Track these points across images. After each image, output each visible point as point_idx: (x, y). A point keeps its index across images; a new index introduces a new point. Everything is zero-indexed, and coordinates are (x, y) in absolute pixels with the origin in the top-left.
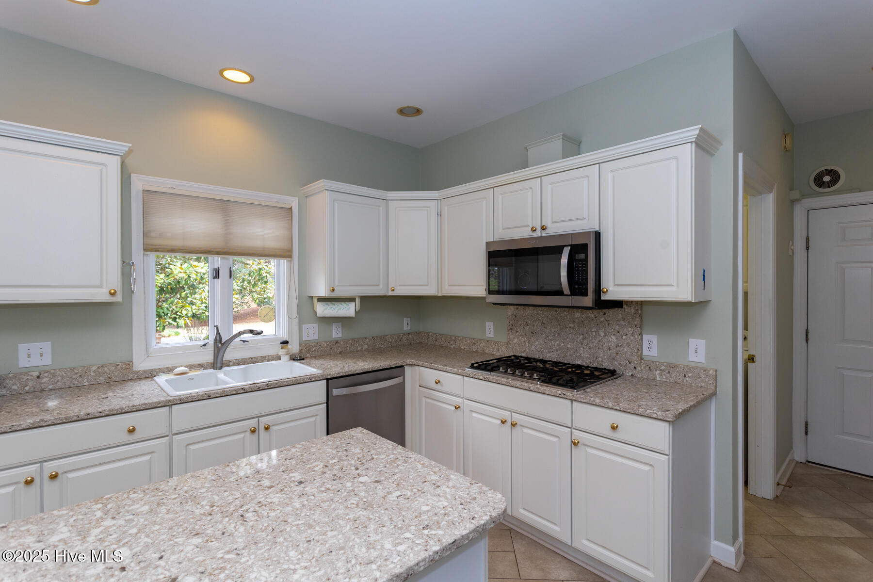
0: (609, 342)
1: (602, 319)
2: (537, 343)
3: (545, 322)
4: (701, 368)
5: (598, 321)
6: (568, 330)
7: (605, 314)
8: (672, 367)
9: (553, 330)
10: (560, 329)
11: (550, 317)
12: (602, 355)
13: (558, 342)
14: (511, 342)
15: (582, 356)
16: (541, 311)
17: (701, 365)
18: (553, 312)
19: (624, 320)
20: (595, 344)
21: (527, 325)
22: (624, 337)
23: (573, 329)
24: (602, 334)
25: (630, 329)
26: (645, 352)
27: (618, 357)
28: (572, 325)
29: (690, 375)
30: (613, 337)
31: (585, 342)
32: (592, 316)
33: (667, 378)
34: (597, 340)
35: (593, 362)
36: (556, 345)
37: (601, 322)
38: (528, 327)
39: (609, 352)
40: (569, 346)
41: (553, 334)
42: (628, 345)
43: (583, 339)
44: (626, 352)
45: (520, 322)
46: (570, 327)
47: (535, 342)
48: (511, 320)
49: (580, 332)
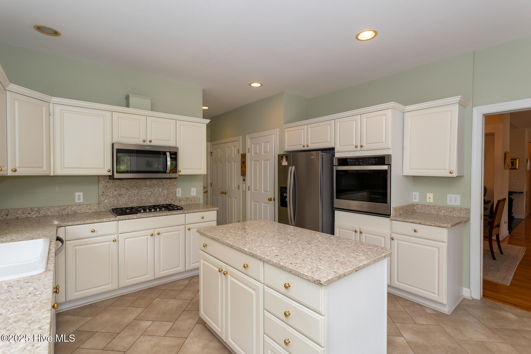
0: (164, 193)
1: (161, 184)
2: (123, 200)
3: (129, 188)
4: (196, 197)
5: (159, 185)
6: (143, 191)
7: (162, 181)
8: (187, 198)
9: (134, 192)
10: (138, 191)
11: (132, 185)
12: (160, 199)
13: (136, 197)
14: (102, 202)
15: (151, 201)
16: (126, 182)
17: (195, 196)
18: (134, 182)
19: (170, 183)
20: (157, 195)
21: (116, 191)
22: (170, 190)
23: (146, 189)
24: (161, 190)
25: (172, 187)
26: (177, 195)
27: (168, 199)
28: (145, 188)
29: (193, 200)
30: (165, 191)
31: (152, 195)
32: (156, 183)
33: (186, 203)
34: (158, 193)
35: (157, 203)
36: (136, 199)
37: (160, 185)
38: (116, 192)
39: (164, 198)
40: (143, 198)
41: (133, 194)
42: (172, 193)
43: (151, 194)
44: (171, 196)
45: (110, 190)
46: (144, 189)
47: (122, 200)
48: (103, 189)
49: (150, 191)
